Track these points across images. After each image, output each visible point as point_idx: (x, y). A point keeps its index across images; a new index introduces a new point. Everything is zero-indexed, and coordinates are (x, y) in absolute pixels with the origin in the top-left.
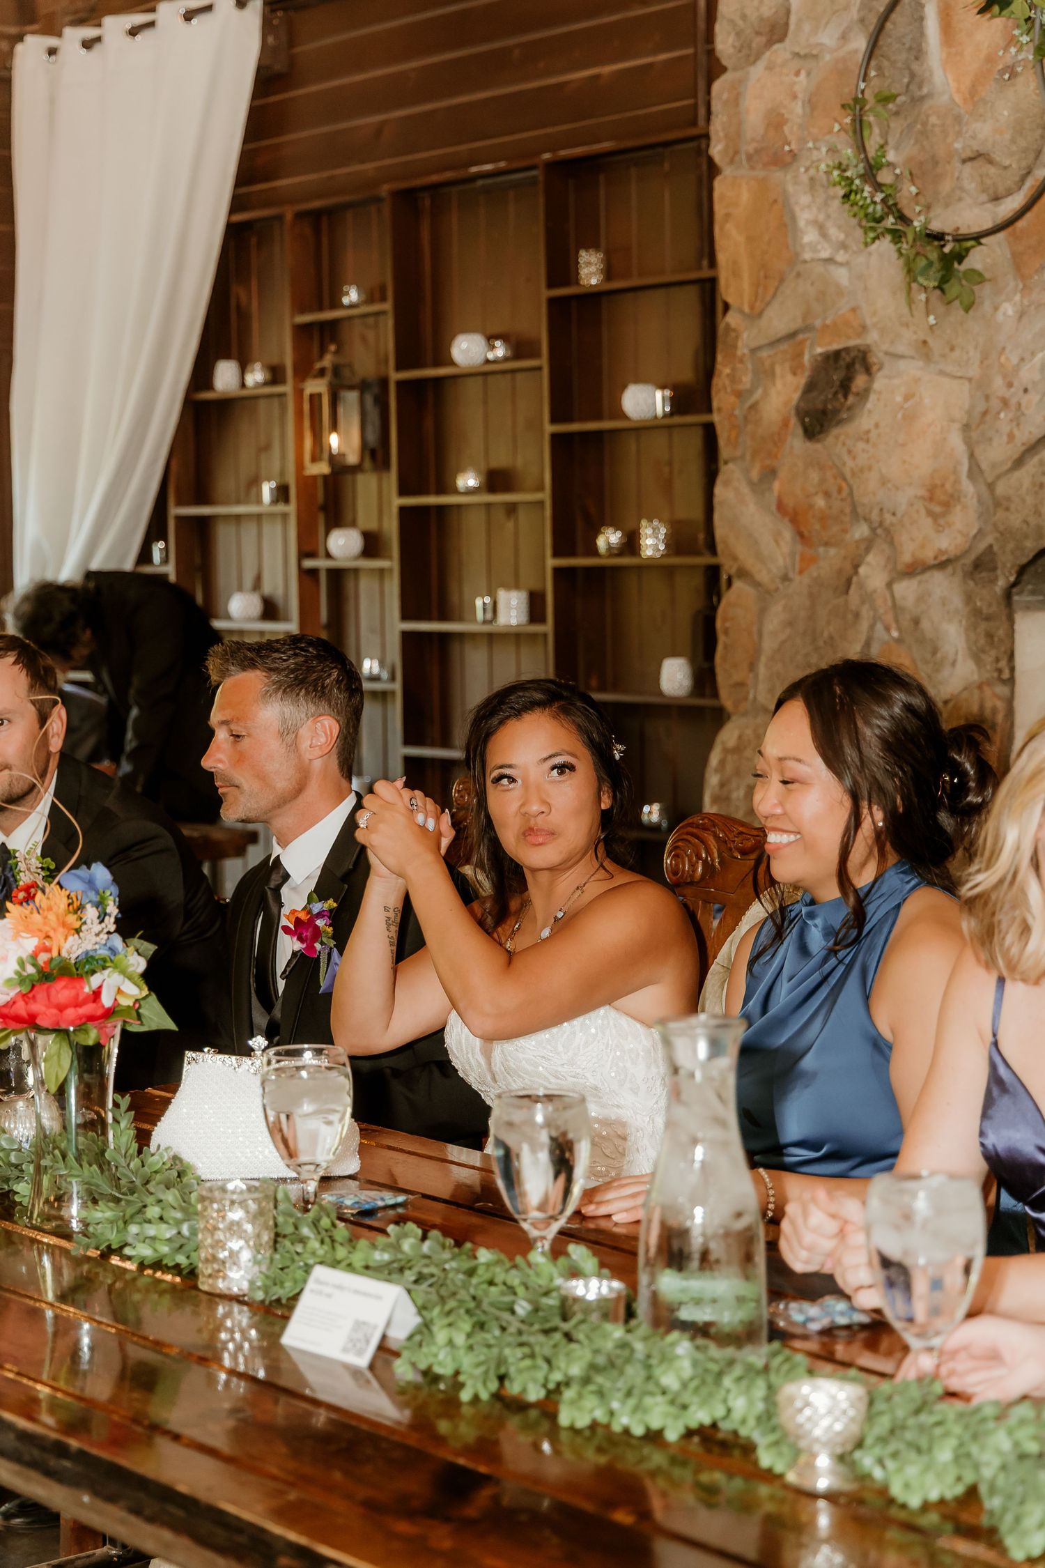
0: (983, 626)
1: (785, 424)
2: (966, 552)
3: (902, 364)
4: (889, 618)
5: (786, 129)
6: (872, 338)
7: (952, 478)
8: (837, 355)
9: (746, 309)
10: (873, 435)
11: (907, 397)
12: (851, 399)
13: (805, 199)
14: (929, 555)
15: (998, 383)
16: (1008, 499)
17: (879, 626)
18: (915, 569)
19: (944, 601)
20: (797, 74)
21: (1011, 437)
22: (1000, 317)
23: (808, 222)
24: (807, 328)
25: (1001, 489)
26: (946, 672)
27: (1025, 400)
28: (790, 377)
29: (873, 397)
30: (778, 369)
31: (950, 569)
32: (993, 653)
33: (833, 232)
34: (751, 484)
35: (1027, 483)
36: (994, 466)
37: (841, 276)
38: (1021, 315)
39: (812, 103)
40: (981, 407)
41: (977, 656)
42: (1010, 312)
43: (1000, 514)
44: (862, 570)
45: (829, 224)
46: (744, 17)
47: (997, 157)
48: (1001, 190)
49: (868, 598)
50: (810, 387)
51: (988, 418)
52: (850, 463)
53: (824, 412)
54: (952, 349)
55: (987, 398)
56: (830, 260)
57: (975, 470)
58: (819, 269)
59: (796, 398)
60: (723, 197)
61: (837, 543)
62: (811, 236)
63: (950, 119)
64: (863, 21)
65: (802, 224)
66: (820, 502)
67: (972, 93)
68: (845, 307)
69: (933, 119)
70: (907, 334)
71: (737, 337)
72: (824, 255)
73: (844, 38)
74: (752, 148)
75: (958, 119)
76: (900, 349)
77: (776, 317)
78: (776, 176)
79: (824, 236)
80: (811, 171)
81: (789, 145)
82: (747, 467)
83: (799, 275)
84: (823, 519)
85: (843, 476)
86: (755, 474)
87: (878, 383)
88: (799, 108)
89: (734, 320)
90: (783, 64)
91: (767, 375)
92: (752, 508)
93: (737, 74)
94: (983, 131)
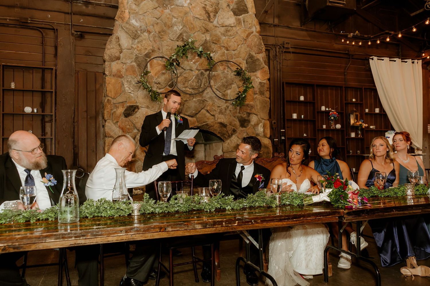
1: (120, 115)
3: (143, 109)
5: (121, 73)
6: (138, 104)
8: (132, 106)
9: (113, 97)
10: (139, 118)
11: (146, 113)
12: (134, 112)
13: (126, 83)
20: (123, 65)
23: (126, 87)
24: (126, 102)
28: (121, 108)
29: (138, 112)
33: (131, 89)
34: (114, 123)
37: (132, 95)
39: (127, 70)
45: (130, 88)
46: (112, 55)
47: (161, 84)
48: (161, 88)
50: (126, 110)
52: (134, 121)
53: (129, 114)
54: (153, 107)
56: (130, 93)
59: (123, 111)
60: (108, 80)
61: (131, 133)
62: (127, 89)
63: (152, 77)
64: (135, 61)
65: (125, 87)
66: (128, 127)
67: (156, 75)
68: (133, 100)
69: (149, 77)
70: (145, 105)
71: (111, 101)
72: (129, 92)
73: (131, 62)
74: (114, 74)
75: (153, 77)
76: (143, 106)
77: (120, 99)
78: (120, 79)
79: (130, 89)
80: (127, 80)
81: (122, 75)
82: (113, 121)
83: (125, 94)
84: (128, 129)
85: (133, 123)
86: (115, 122)
87: (139, 111)
88: (124, 70)
89: (110, 99)
90: (120, 63)
91: (117, 107)
92: (114, 127)
93: (109, 63)
94: (159, 80)
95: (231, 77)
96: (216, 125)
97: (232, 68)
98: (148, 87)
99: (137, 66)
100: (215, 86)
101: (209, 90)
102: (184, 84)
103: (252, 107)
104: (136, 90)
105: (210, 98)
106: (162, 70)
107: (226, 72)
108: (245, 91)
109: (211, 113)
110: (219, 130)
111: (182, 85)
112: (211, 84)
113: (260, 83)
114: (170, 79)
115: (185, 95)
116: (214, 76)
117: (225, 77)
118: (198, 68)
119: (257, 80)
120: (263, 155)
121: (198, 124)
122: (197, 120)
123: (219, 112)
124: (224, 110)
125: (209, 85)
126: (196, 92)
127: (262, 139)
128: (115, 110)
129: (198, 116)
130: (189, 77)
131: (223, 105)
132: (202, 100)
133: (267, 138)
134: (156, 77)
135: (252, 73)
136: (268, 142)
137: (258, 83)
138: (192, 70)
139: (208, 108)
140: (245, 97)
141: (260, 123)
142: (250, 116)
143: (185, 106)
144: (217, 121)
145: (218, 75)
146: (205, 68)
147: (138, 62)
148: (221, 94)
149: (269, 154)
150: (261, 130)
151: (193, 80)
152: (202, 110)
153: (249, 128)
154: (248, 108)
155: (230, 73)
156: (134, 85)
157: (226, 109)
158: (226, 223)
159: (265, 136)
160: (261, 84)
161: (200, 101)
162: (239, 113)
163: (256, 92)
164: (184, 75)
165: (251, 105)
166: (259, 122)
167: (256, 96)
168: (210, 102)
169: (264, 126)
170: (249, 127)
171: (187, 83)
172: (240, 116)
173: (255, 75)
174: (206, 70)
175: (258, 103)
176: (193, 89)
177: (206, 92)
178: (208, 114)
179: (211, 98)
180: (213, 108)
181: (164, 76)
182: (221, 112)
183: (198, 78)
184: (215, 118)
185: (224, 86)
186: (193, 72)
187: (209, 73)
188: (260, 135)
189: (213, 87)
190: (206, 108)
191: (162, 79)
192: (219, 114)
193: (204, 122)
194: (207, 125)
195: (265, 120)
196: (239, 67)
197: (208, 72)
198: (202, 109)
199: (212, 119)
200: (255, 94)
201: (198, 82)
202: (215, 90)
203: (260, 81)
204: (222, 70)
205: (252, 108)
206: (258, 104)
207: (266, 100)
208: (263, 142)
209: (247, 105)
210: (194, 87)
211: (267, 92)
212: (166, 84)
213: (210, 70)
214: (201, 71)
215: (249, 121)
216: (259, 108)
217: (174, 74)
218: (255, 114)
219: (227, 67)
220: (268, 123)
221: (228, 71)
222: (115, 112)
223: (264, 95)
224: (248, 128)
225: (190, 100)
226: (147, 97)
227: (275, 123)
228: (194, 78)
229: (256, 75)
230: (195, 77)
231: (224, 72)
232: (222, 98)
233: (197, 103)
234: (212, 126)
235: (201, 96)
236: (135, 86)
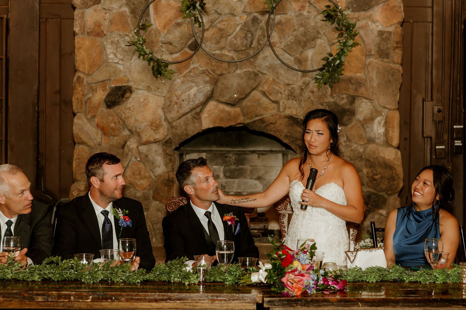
0: (168, 157)
1: (99, 104)
2: (164, 139)
3: (140, 91)
4: (137, 155)
5: (102, 27)
6: (131, 84)
7: (159, 121)
8: (120, 87)
9: (87, 73)
10: (132, 109)
11: (145, 100)
12: (124, 99)
13: (109, 46)
14: (152, 139)
15: (175, 98)
16: (177, 126)
17: (133, 157)
18: (148, 143)
19: (156, 151)
20: (106, 13)
21: (178, 111)
22: (176, 82)
23: (110, 52)
24: (109, 80)
25: (174, 124)
26: (157, 169)
27: (183, 103)
28: (101, 92)
29: (131, 99)
30: (98, 90)
31: (158, 143)
32: (171, 164)
33: (119, 56)
34: (88, 119)
35: (182, 123)
36: (172, 118)
37: (121, 67)
38: (183, 82)
39: (111, 22)
40: (168, 103)
41: (166, 165)
42: (179, 81)
43: (174, 130)
44: (128, 143)
45: (117, 54)
47: (173, 44)
48: (174, 51)
49: (130, 150)
50: (109, 95)
51: (171, 106)
52: (124, 115)
53: (115, 102)
54: (158, 89)
55: (171, 102)
56: (118, 63)
57: (166, 119)
58: (114, 65)
59: (104, 97)
60: (78, 42)
61: (118, 136)
62: (111, 56)
63: (158, 33)
64: (127, 4)
65: (108, 53)
66: (113, 125)
67: (164, 27)
68: (122, 75)
69: (152, 32)
70: (143, 84)
71: (83, 80)
72: (115, 61)
73: (120, 7)
74: (89, 31)
75: (160, 33)
76: (140, 87)
77: (99, 76)
78: (98, 39)
79: (116, 56)
80: (112, 40)
81: (103, 32)
82: (86, 115)
83: (107, 66)
84: (113, 129)
85: (121, 118)
86: (89, 116)
87: (133, 95)
88: (107, 23)
89: (81, 75)
90: (100, 10)
91: (94, 91)
92: (89, 125)
93: (81, 11)
94: (171, 37)
95: (316, 23)
96: (281, 122)
97: (317, 5)
98: (145, 52)
99: (131, 13)
100: (281, 43)
101: (268, 52)
102: (218, 42)
103: (359, 83)
104: (127, 57)
105: (269, 68)
106: (176, 18)
107: (305, 13)
108: (341, 53)
109: (271, 98)
110: (286, 131)
111: (214, 46)
112: (272, 40)
113: (381, 33)
114: (190, 34)
115: (219, 64)
116: (280, 23)
117: (302, 25)
118: (246, 11)
119: (372, 26)
120: (381, 182)
121: (244, 120)
122: (242, 111)
123: (288, 96)
124: (298, 91)
125: (268, 43)
126: (243, 57)
127: (380, 148)
128: (90, 95)
129: (245, 103)
130: (229, 28)
131: (297, 80)
132: (253, 72)
133: (393, 146)
134: (166, 31)
135: (362, 13)
136: (394, 156)
137: (376, 33)
138: (234, 15)
139: (265, 88)
140: (341, 64)
141: (376, 117)
142: (356, 101)
143: (219, 84)
144: (282, 114)
145: (288, 21)
146: (261, 7)
147: (132, 6)
148: (292, 58)
149: (394, 180)
150: (379, 132)
151: (237, 34)
152: (254, 92)
153: (352, 127)
154: (351, 86)
155: (313, 17)
156: (123, 50)
157: (302, 89)
158: (75, 298)
159: (387, 143)
160: (383, 34)
161: (250, 74)
162: (331, 95)
163: (370, 51)
164: (219, 25)
165: (356, 79)
166: (374, 114)
167: (372, 59)
168: (270, 77)
169: (386, 122)
170: (353, 124)
171: (223, 40)
172: (334, 102)
173: (370, 18)
174: (263, 13)
175: (374, 75)
176: (236, 51)
177: (261, 56)
178: (264, 100)
179: (271, 68)
180: (275, 89)
181: (179, 29)
182: (291, 96)
183: (247, 29)
184: (279, 107)
185: (300, 42)
186: (237, 18)
187: (269, 18)
188: (377, 141)
189: (278, 45)
190: (260, 88)
191: (175, 35)
192: (288, 99)
193: (256, 116)
194: (262, 121)
195: (390, 109)
196: (331, 4)
197: (267, 16)
198: (254, 89)
199: (274, 109)
200: (368, 55)
201: (246, 37)
202: (279, 52)
203: (380, 28)
204: (297, 9)
205: (360, 86)
206: (374, 77)
207: (392, 69)
208: (383, 155)
209: (350, 80)
210: (238, 48)
211: (397, 51)
212: (184, 45)
213: (271, 11)
214: (252, 16)
215: (353, 113)
216: (375, 84)
217: (197, 25)
218: (366, 98)
219: (308, 4)
220: (396, 116)
221: (309, 12)
222: (89, 99)
223: (388, 58)
224: (350, 126)
225: (229, 73)
226: (146, 70)
227: (439, 111)
228: (238, 29)
229: (371, 15)
230: (241, 29)
231: (300, 15)
232: (296, 67)
233: (243, 78)
234: (271, 123)
235: (252, 64)
236: (126, 51)
